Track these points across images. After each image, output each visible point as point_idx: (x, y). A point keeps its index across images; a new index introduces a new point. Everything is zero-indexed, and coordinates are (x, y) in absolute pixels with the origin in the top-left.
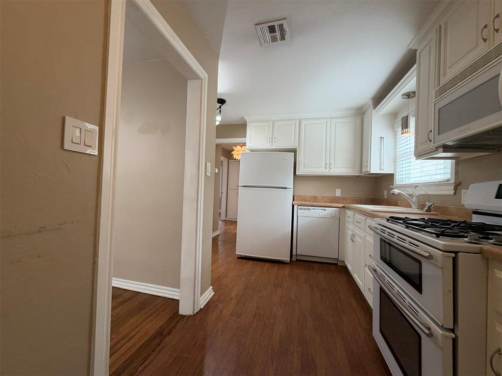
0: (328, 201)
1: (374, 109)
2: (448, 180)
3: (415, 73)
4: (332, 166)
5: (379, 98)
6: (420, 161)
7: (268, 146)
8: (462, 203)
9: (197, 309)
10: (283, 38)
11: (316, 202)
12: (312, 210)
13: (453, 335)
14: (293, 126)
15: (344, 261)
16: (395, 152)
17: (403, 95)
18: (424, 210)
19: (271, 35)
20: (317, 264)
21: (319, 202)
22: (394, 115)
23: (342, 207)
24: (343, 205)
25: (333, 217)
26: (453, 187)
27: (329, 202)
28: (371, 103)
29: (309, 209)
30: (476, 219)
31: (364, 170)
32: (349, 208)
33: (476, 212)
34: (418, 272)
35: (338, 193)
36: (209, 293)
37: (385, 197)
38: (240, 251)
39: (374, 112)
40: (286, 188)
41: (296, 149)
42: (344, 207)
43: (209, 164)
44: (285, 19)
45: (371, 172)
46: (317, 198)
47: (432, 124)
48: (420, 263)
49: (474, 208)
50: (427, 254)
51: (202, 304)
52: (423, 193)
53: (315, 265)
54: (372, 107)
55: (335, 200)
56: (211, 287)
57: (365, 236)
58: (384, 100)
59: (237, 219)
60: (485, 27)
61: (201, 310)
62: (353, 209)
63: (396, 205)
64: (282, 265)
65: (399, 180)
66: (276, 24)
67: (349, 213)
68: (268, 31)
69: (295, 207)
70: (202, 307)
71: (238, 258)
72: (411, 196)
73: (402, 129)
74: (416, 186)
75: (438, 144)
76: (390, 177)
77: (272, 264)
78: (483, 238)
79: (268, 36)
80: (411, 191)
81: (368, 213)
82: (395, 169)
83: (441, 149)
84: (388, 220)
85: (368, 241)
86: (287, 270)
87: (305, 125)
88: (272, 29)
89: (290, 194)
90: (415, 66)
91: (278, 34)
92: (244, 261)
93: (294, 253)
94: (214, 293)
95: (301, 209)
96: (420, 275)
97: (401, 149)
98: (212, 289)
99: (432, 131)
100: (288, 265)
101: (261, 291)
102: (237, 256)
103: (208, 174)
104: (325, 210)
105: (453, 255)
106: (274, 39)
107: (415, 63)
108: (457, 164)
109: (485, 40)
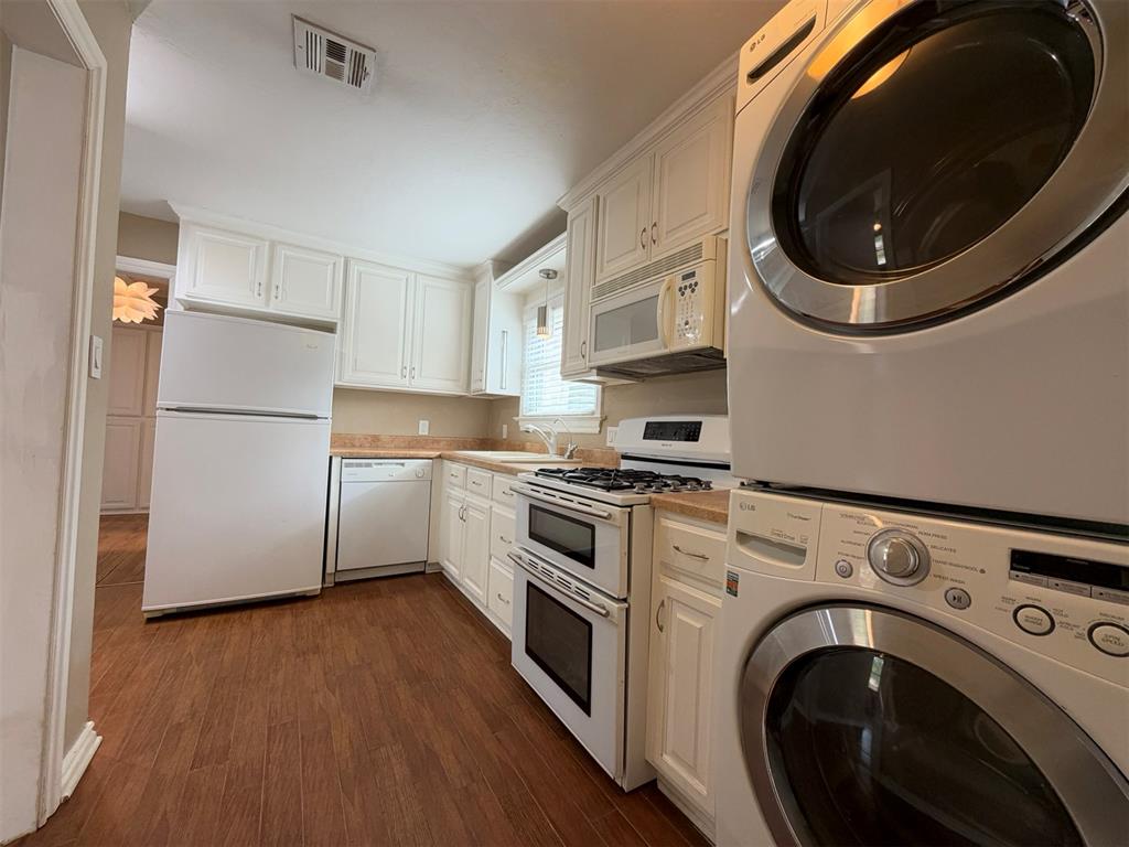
0: (403, 445)
1: (496, 278)
2: (593, 413)
3: (565, 244)
4: (416, 373)
5: (506, 262)
6: (568, 384)
7: (256, 305)
8: (608, 444)
9: (52, 806)
10: (357, 80)
11: (377, 447)
12: (375, 467)
13: (626, 605)
14: (330, 267)
15: (438, 563)
16: (523, 361)
17: (540, 272)
18: (566, 457)
19: (330, 59)
20: (385, 583)
21: (384, 448)
22: (523, 297)
23: (436, 458)
24: (438, 453)
25: (419, 478)
26: (598, 423)
27: (405, 448)
28: (489, 266)
29: (369, 465)
30: (625, 465)
31: (474, 386)
32: (452, 459)
33: (625, 457)
34: (590, 548)
35: (424, 428)
36: (88, 742)
37: (505, 437)
38: (156, 599)
39: (494, 283)
40: (315, 417)
41: (336, 324)
42: (440, 457)
43: (98, 341)
44: (374, 51)
45: (488, 392)
46: (379, 440)
47: (587, 333)
48: (592, 528)
49: (624, 452)
50: (605, 514)
51: (66, 785)
52: (565, 430)
53: (378, 584)
54: (491, 273)
55: (417, 443)
56: (90, 724)
57: (491, 507)
58: (514, 269)
59: (148, 508)
60: (644, 230)
61: (66, 801)
62: (465, 459)
63: (523, 449)
64: (299, 605)
65: (526, 408)
66: (349, 46)
67: (455, 468)
68: (325, 50)
69: (336, 461)
70: (68, 793)
71: (150, 621)
72: (548, 434)
73: (538, 326)
74: (555, 419)
75: (593, 364)
76: (511, 403)
77: (275, 608)
78: (646, 487)
79: (322, 57)
80: (547, 427)
81: (496, 466)
82: (522, 388)
83: (595, 371)
84: (537, 474)
85: (498, 514)
86: (318, 612)
87: (360, 274)
88: (336, 51)
89: (324, 430)
90: (565, 235)
91: (347, 67)
92: (179, 622)
93: (330, 569)
94: (99, 739)
95: (347, 465)
96: (593, 550)
97: (533, 357)
98: (94, 729)
99: (588, 343)
100: (317, 601)
101: (268, 679)
102: (146, 616)
103: (96, 373)
104: (403, 464)
105: (629, 509)
106: (334, 73)
107: (565, 229)
108: (603, 390)
109: (644, 247)
